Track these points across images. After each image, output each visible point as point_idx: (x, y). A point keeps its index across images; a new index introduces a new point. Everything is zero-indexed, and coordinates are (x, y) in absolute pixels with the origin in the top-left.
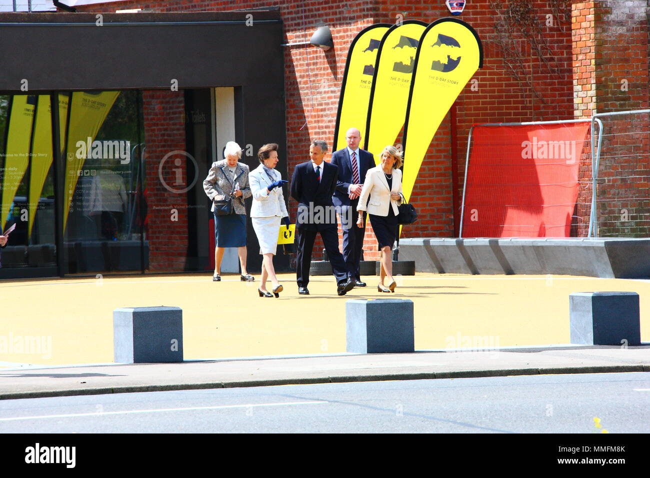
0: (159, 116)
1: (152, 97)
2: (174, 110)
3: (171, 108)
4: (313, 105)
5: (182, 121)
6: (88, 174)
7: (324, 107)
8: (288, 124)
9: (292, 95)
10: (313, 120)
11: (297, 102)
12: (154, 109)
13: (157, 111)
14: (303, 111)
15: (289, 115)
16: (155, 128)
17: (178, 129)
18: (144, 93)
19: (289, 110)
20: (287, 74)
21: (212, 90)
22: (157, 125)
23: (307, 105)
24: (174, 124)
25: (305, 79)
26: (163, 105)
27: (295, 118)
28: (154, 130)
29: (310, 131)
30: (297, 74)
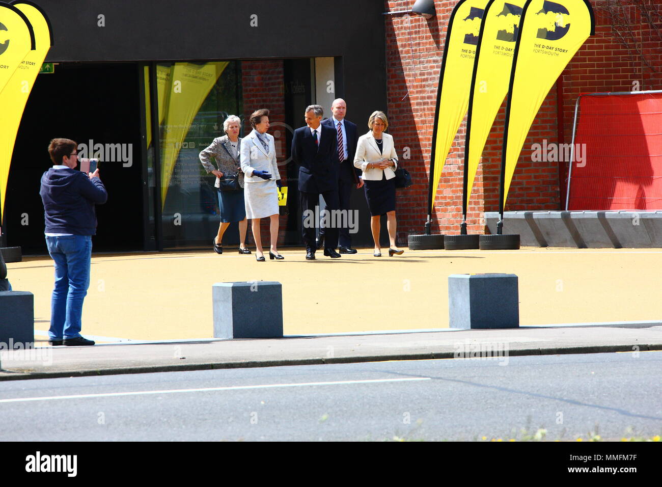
0: (258, 87)
1: (251, 67)
2: (273, 81)
3: (270, 79)
4: (415, 75)
5: (282, 92)
6: (187, 147)
7: (426, 77)
8: (389, 94)
9: (394, 65)
10: (415, 90)
11: (398, 72)
12: (253, 80)
13: (256, 81)
14: (404, 81)
15: (390, 86)
16: (254, 99)
17: (277, 100)
18: (243, 64)
19: (390, 80)
20: (389, 43)
21: (312, 60)
22: (256, 96)
23: (409, 75)
24: (274, 95)
25: (407, 48)
26: (262, 76)
27: (396, 88)
28: (253, 101)
29: (412, 102)
30: (399, 43)
